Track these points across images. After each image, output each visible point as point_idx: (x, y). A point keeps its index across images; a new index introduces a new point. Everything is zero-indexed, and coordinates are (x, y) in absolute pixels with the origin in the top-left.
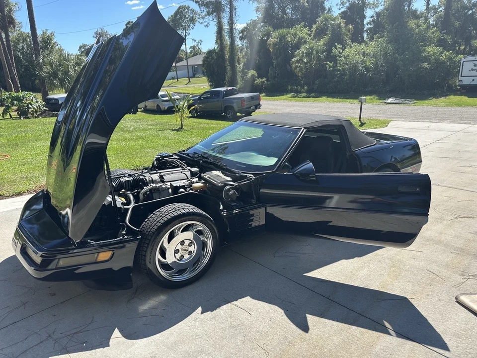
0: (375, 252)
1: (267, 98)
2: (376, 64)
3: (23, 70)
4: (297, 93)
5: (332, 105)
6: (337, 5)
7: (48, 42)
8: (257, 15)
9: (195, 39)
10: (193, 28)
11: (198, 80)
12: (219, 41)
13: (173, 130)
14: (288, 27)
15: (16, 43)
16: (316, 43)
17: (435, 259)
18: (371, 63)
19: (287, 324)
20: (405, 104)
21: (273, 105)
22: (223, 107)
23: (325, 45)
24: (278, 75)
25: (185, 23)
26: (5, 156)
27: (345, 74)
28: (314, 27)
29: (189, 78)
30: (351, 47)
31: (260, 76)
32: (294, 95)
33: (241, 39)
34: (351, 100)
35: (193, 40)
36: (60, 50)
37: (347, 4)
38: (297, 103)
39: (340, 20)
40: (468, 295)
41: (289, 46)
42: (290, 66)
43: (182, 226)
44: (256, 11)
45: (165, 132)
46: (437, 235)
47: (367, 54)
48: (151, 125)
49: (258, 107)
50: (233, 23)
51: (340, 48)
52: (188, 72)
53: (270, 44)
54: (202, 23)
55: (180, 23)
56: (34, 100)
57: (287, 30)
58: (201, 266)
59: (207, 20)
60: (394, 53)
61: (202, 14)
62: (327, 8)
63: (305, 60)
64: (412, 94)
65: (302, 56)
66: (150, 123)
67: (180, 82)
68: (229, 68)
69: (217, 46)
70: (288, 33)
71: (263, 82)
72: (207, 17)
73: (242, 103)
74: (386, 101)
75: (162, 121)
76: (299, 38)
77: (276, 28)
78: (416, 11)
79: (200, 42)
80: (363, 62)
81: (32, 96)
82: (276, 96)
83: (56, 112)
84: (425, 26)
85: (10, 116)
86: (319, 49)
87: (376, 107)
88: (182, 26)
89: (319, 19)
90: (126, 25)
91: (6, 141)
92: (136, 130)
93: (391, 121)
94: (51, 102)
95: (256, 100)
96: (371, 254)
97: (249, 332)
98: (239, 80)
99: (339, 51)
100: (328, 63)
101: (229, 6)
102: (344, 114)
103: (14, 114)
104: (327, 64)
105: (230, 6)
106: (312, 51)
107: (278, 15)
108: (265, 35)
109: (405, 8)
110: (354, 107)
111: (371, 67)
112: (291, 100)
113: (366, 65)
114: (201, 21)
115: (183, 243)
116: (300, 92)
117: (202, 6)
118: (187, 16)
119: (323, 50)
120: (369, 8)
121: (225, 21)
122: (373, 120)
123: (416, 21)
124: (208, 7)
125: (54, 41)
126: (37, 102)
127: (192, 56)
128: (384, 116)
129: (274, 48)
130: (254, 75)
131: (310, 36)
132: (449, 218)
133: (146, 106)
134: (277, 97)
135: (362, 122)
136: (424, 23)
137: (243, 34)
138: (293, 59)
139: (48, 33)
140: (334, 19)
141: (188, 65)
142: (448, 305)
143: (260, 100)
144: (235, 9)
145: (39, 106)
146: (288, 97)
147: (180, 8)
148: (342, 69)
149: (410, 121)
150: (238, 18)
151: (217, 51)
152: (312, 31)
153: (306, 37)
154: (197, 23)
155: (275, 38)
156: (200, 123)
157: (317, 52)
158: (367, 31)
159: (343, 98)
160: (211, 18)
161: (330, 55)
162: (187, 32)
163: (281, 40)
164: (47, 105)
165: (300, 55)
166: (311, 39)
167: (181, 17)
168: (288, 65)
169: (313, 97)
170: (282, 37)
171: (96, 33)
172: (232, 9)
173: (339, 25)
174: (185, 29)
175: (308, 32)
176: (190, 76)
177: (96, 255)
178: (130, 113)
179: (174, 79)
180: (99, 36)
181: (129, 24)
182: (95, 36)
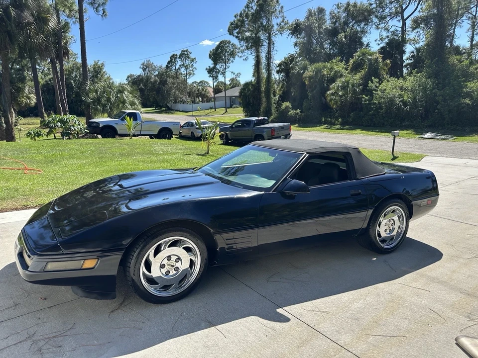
0: (375, 285)
1: (300, 128)
2: (414, 98)
3: (74, 96)
4: (331, 125)
5: (364, 137)
6: (376, 41)
7: (98, 71)
8: (295, 50)
9: (234, 72)
10: (232, 62)
11: (235, 110)
12: (256, 74)
13: (199, 155)
14: (325, 61)
15: (70, 73)
16: (353, 76)
17: (440, 297)
18: (409, 98)
19: (263, 350)
20: (444, 139)
21: (304, 135)
22: (254, 135)
23: (362, 79)
24: (312, 107)
25: (225, 57)
26: (39, 171)
27: (381, 108)
28: (351, 61)
29: (226, 108)
30: (388, 81)
31: (294, 108)
32: (328, 127)
33: (278, 72)
34: (386, 134)
35: (232, 72)
36: (109, 78)
37: (387, 40)
38: (330, 135)
39: (378, 55)
40: (470, 339)
41: (325, 80)
42: (325, 98)
43: (170, 241)
44: (295, 46)
45: (191, 156)
46: (448, 273)
47: (405, 89)
48: (179, 149)
49: (288, 137)
50: (271, 57)
51: (377, 82)
52: (226, 103)
53: (305, 77)
54: (241, 57)
55: (221, 57)
56: (77, 123)
57: (324, 64)
58: (187, 283)
59: (246, 54)
60: (434, 88)
61: (241, 48)
62: (365, 43)
63: (340, 93)
64: (452, 130)
65: (338, 89)
66: (179, 147)
67: (218, 112)
68: (264, 100)
69: (254, 78)
70: (324, 67)
71: (297, 113)
72: (246, 51)
73: (272, 132)
74: (423, 136)
75: (190, 146)
76: (336, 72)
77: (312, 61)
78: (458, 47)
79: (239, 75)
80: (400, 96)
81: (76, 119)
82: (309, 127)
83: (96, 135)
84: (467, 62)
85: (55, 136)
86: (355, 82)
87: (411, 141)
88: (223, 59)
89: (356, 54)
90: (171, 58)
91: (44, 158)
92: (164, 153)
93: (426, 155)
94: (93, 125)
95: (287, 129)
96: (371, 287)
97: (222, 354)
98: (273, 111)
99: (376, 85)
100: (364, 96)
101: (267, 41)
102: (377, 147)
103: (58, 135)
104: (363, 98)
105: (269, 41)
106: (348, 84)
107: (316, 50)
108: (301, 69)
109: (447, 44)
110: (388, 141)
111: (409, 102)
112: (323, 132)
113: (404, 99)
114: (240, 54)
115: (170, 258)
116: (334, 124)
117: (242, 40)
118: (228, 50)
119: (360, 83)
120: (410, 44)
121: (263, 55)
122: (406, 154)
123: (458, 57)
124: (247, 42)
125: (104, 70)
126: (79, 125)
127: (231, 88)
128: (419, 151)
129: (310, 81)
130: (288, 106)
131: (347, 70)
132: (467, 256)
133: (180, 133)
134: (311, 128)
135: (395, 155)
136: (467, 59)
137: (280, 68)
138: (328, 92)
139: (99, 63)
140: (372, 54)
141: (225, 96)
142: (445, 347)
143: (291, 130)
144: (273, 43)
145: (81, 128)
146: (321, 129)
147: (221, 42)
148: (379, 103)
149: (446, 157)
150: (275, 52)
151: (253, 83)
152: (349, 65)
153: (343, 71)
154: (236, 57)
155: (311, 71)
156: (226, 150)
157: (353, 86)
158: (406, 66)
159: (378, 132)
160: (249, 52)
161: (366, 89)
162: (227, 65)
163: (316, 73)
164: (89, 128)
165: (336, 88)
166: (348, 73)
167: (222, 51)
168: (323, 98)
169: (347, 129)
170: (318, 71)
171: (143, 64)
172: (270, 43)
173: (377, 60)
174: (225, 63)
175: (345, 67)
176: (227, 106)
177: (82, 262)
178: (165, 139)
179: (211, 108)
180: (145, 67)
181: (173, 57)
182: (142, 67)
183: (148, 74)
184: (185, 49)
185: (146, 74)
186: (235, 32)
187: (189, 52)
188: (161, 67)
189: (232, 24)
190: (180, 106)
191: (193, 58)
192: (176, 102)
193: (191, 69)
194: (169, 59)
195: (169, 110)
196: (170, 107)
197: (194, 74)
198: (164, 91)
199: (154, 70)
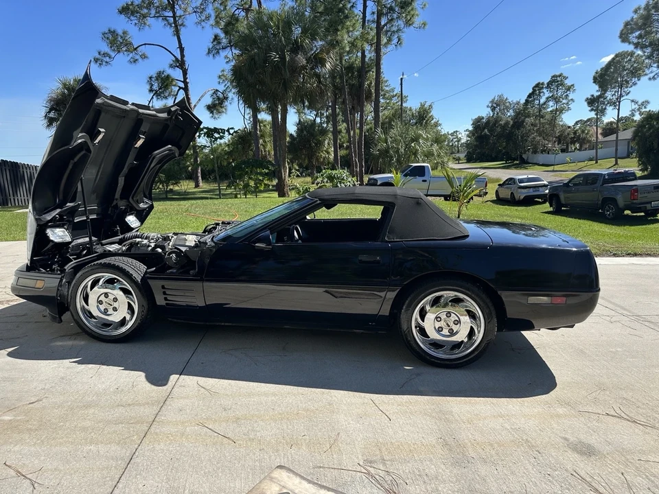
7: (423, 117)
9: (637, 100)
10: (635, 84)
25: (622, 77)
29: (617, 159)
35: (633, 101)
36: (437, 124)
52: (617, 150)
55: (614, 79)
67: (600, 165)
73: (632, 194)
79: (644, 103)
88: (617, 82)
90: (533, 88)
125: (431, 114)
139: (427, 106)
141: (617, 140)
162: (625, 90)
167: (617, 69)
171: (492, 102)
174: (621, 87)
176: (618, 156)
177: (36, 281)
179: (591, 160)
180: (495, 106)
181: (538, 87)
182: (490, 105)
183: (497, 114)
184: (558, 74)
185: (495, 115)
186: (633, 37)
187: (564, 77)
188: (518, 103)
189: (627, 24)
190: (541, 158)
191: (569, 84)
192: (535, 152)
193: (564, 101)
194: (531, 91)
195: (523, 163)
196: (526, 159)
197: (569, 109)
198: (518, 138)
199: (507, 108)
